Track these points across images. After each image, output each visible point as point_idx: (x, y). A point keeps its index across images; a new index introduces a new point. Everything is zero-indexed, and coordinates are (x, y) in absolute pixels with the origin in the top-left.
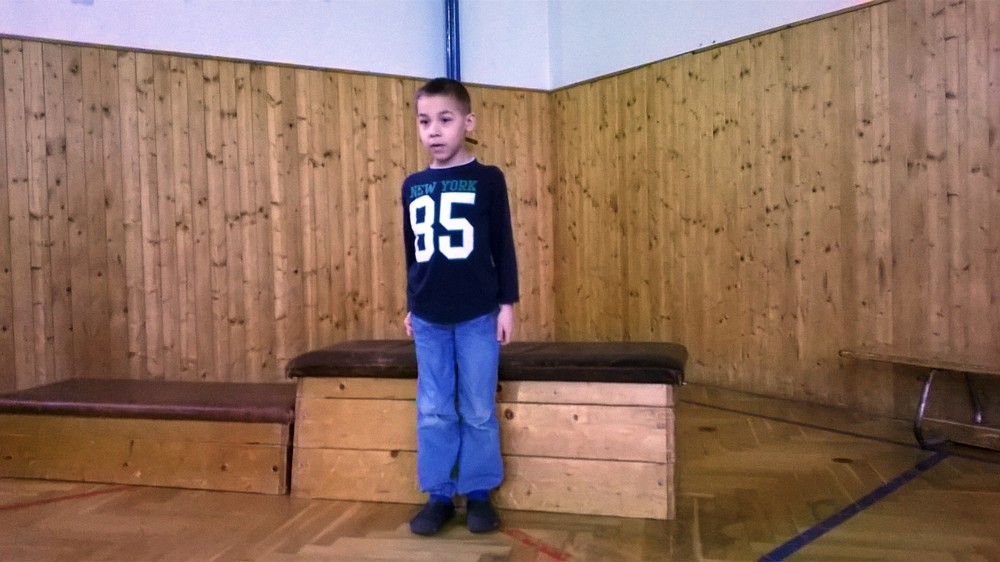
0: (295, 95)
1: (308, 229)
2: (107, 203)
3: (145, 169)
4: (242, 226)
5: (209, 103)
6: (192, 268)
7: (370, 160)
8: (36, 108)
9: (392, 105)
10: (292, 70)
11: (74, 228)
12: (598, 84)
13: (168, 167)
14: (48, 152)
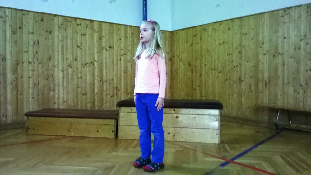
0: (102, 30)
1: (104, 69)
2: (50, 59)
3: (60, 50)
4: (86, 67)
5: (79, 31)
6: (72, 79)
7: (122, 49)
8: (31, 31)
9: (128, 33)
10: (101, 23)
11: (40, 66)
12: (185, 30)
13: (67, 49)
14: (34, 44)
